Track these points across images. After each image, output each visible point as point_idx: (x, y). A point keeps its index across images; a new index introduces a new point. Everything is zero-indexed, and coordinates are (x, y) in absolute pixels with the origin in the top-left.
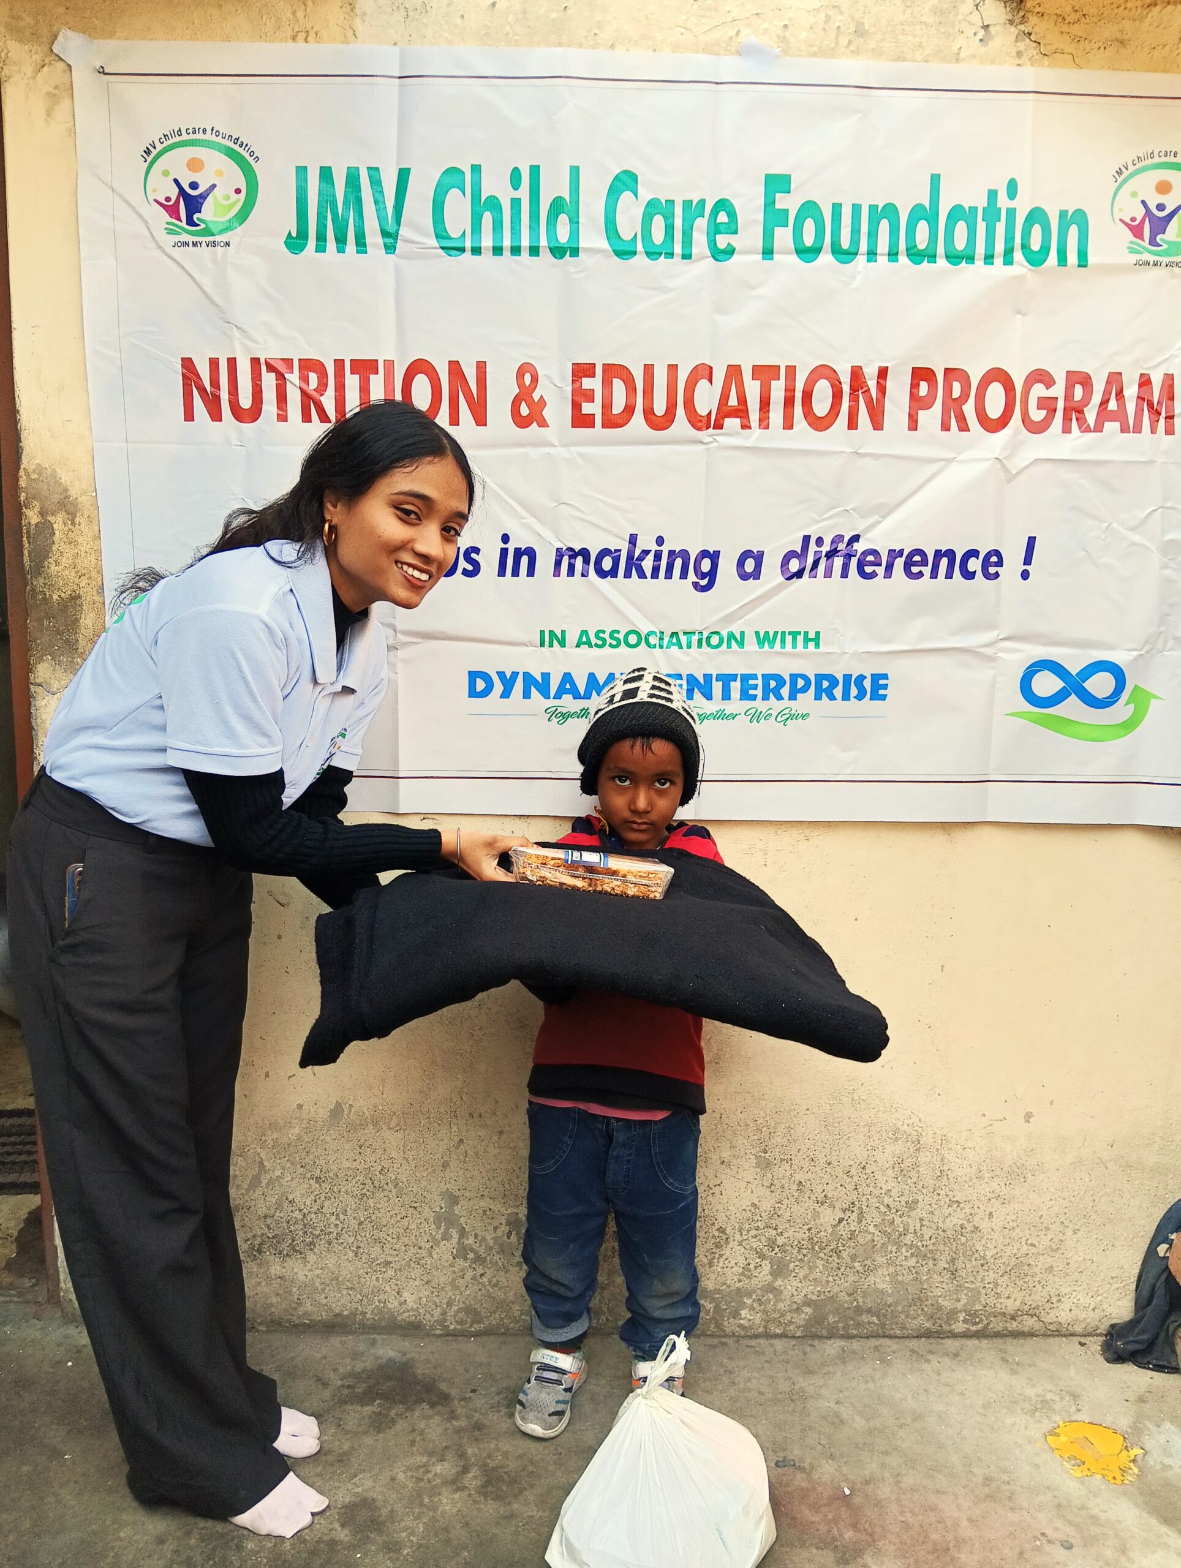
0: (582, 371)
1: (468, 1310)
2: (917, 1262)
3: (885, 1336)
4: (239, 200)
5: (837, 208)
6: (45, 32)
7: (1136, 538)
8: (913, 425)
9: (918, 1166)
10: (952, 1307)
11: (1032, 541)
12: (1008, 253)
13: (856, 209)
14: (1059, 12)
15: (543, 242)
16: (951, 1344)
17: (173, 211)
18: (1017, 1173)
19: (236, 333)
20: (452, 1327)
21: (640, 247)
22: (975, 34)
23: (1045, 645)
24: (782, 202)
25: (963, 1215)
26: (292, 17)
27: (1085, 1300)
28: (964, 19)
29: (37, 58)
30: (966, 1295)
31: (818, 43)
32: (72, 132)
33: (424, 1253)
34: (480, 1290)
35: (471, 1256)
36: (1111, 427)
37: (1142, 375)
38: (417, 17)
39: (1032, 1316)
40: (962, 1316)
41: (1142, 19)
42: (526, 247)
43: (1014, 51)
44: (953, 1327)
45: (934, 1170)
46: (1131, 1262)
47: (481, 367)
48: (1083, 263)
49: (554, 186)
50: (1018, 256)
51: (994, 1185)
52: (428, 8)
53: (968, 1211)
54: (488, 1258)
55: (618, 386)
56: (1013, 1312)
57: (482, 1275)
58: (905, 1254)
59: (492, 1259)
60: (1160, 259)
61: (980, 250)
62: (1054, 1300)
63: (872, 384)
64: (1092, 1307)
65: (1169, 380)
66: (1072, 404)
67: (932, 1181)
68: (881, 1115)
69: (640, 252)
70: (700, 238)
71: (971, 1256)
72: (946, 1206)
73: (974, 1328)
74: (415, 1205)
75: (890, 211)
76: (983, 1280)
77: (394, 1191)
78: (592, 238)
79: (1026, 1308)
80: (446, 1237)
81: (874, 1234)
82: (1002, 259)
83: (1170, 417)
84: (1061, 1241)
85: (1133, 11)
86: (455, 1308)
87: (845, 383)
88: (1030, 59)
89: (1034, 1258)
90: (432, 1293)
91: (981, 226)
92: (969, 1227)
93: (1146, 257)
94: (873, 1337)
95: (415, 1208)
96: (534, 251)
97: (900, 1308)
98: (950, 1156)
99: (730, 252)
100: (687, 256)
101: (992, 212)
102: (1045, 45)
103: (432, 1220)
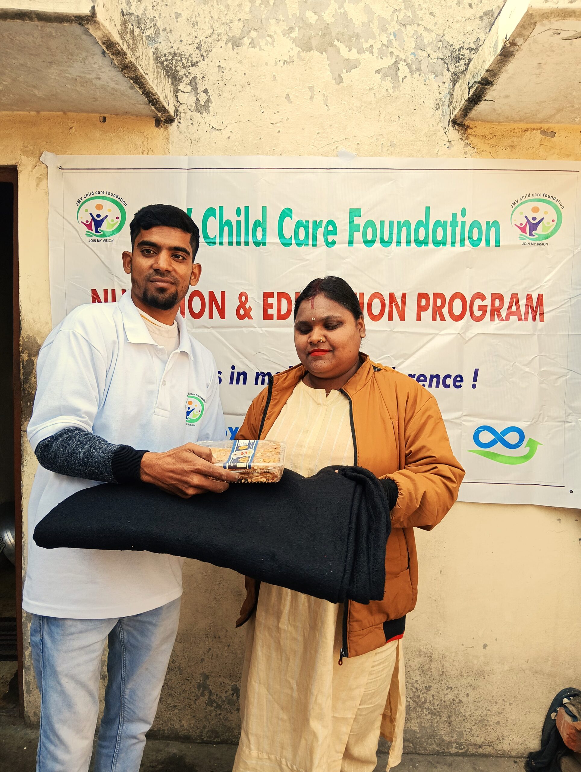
0: (268, 295)
1: (213, 731)
2: (432, 717)
3: (416, 753)
4: (118, 222)
5: (382, 222)
6: (37, 153)
7: (527, 370)
8: (419, 318)
9: (431, 669)
10: (450, 740)
11: (476, 371)
12: (462, 241)
13: (391, 223)
14: (483, 134)
15: (251, 240)
16: (449, 759)
17: (89, 226)
18: (480, 674)
19: (116, 279)
20: (205, 739)
21: (293, 241)
22: (445, 145)
23: (485, 418)
24: (357, 221)
25: (454, 694)
26: (141, 143)
27: (517, 739)
28: (440, 139)
29: (34, 163)
30: (456, 734)
31: (373, 151)
32: (47, 193)
33: (192, 702)
34: (219, 721)
35: (215, 704)
36: (514, 318)
37: (528, 295)
38: (196, 143)
39: (490, 746)
40: (454, 745)
41: (521, 137)
42: (242, 242)
43: (464, 151)
44: (450, 750)
45: (439, 671)
46: (539, 721)
47: (223, 294)
48: (498, 244)
49: (255, 215)
50: (467, 242)
51: (469, 679)
52: (201, 139)
53: (456, 692)
54: (223, 706)
55: (284, 302)
56: (480, 744)
57: (220, 714)
58: (425, 713)
59: (224, 707)
60: (534, 242)
61: (449, 240)
62: (501, 738)
63: (399, 301)
64: (520, 742)
65: (540, 297)
66: (494, 308)
67: (438, 677)
68: (412, 643)
69: (294, 244)
70: (320, 237)
71: (458, 715)
72: (445, 689)
73: (461, 751)
74: (188, 679)
75: (407, 224)
76: (464, 727)
77: (178, 672)
78: (272, 238)
79: (487, 742)
80: (203, 695)
81: (410, 702)
82: (459, 244)
83: (542, 314)
84: (503, 709)
85: (518, 133)
86: (207, 730)
87: (387, 300)
88: (471, 155)
89: (490, 717)
90: (196, 722)
91: (449, 230)
92: (457, 701)
93: (528, 241)
94: (410, 754)
95: (188, 680)
96: (247, 244)
97: (423, 740)
98: (447, 665)
99: (334, 243)
100: (314, 245)
101: (454, 223)
102: (477, 149)
103: (196, 686)
